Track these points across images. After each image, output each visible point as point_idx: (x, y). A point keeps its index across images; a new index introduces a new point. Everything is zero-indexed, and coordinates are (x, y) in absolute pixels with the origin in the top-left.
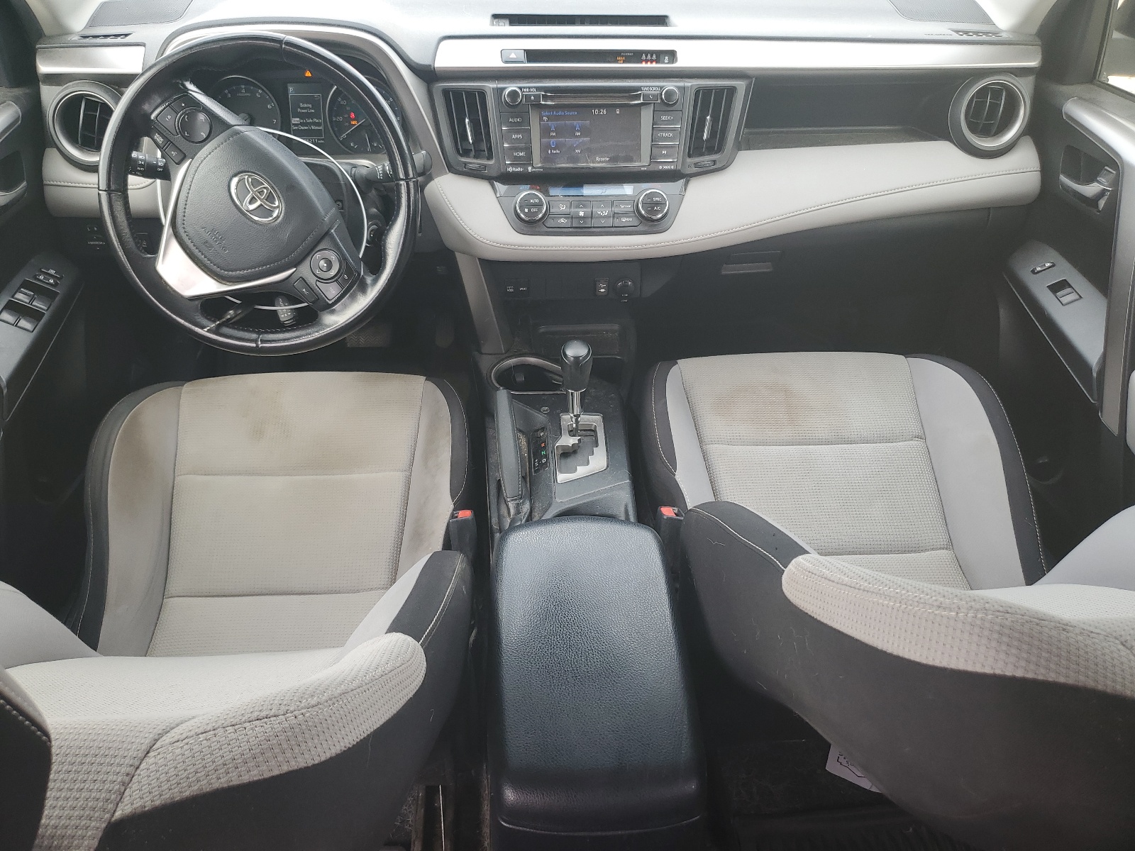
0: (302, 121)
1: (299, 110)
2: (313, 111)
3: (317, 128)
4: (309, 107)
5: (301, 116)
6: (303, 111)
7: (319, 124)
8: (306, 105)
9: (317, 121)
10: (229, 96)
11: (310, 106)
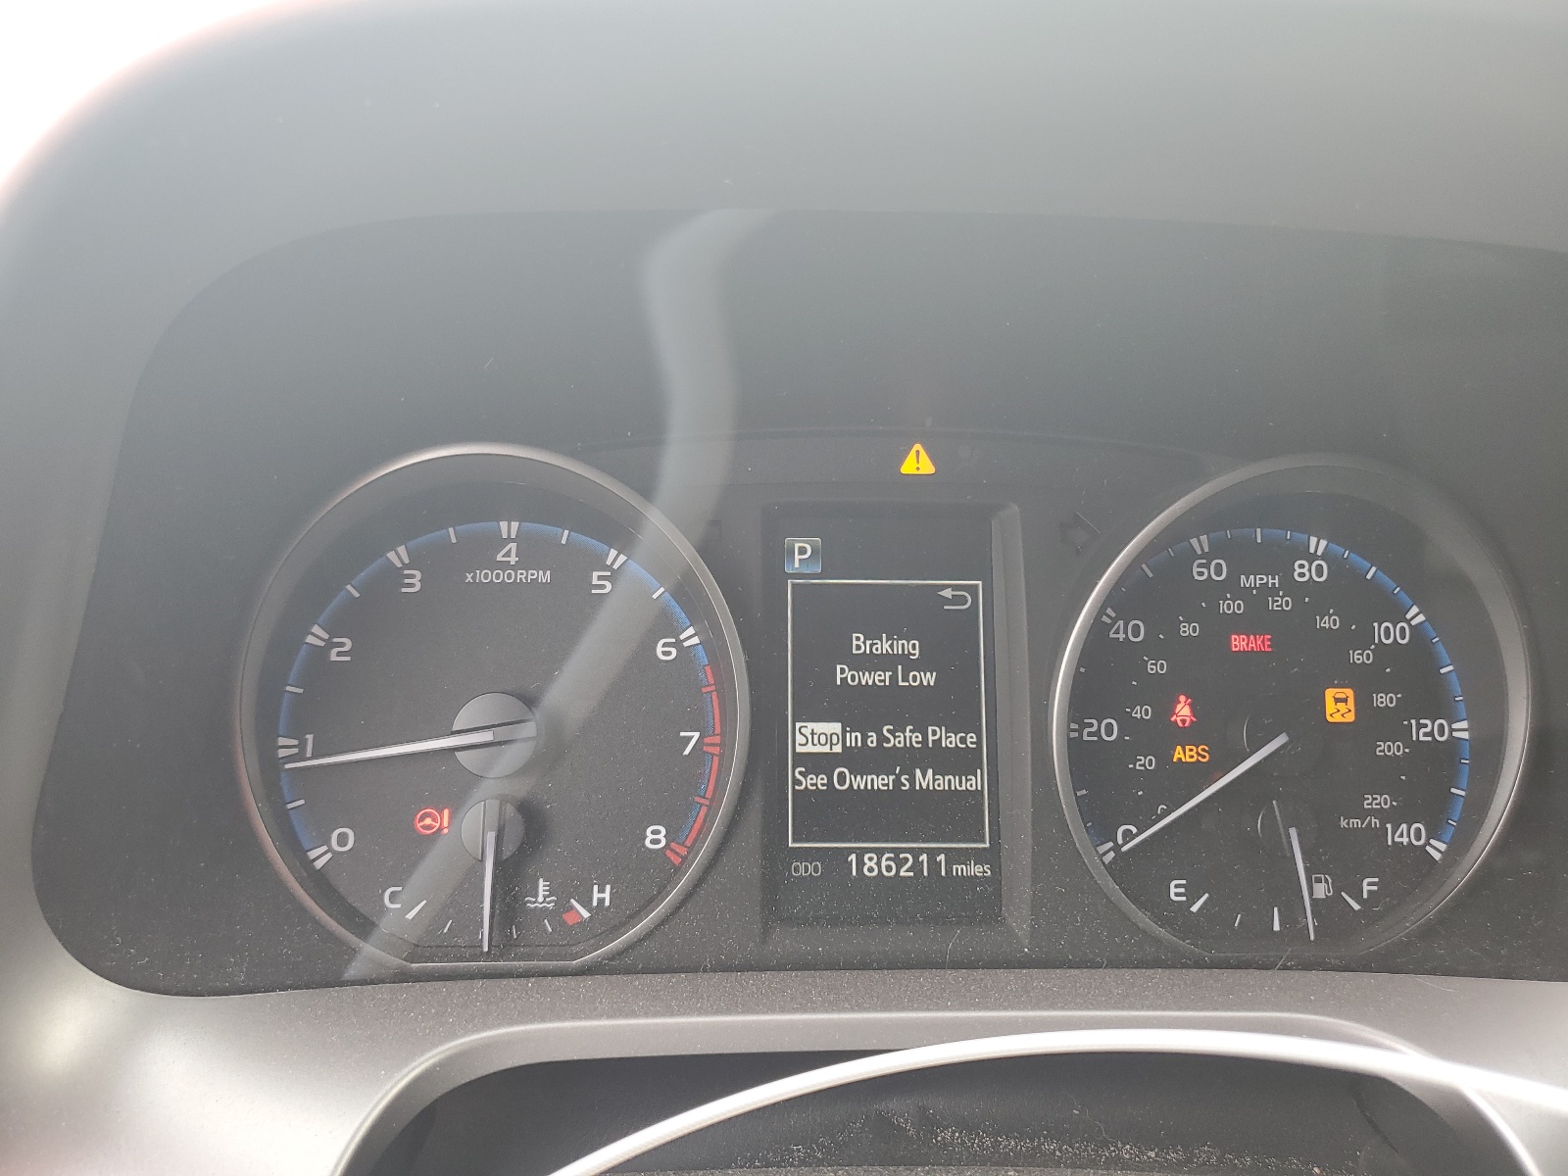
0: (854, 739)
1: (842, 673)
2: (929, 679)
3: (943, 783)
4: (904, 659)
5: (855, 708)
6: (867, 679)
7: (962, 762)
8: (884, 646)
9: (952, 741)
10: (415, 581)
11: (913, 648)
